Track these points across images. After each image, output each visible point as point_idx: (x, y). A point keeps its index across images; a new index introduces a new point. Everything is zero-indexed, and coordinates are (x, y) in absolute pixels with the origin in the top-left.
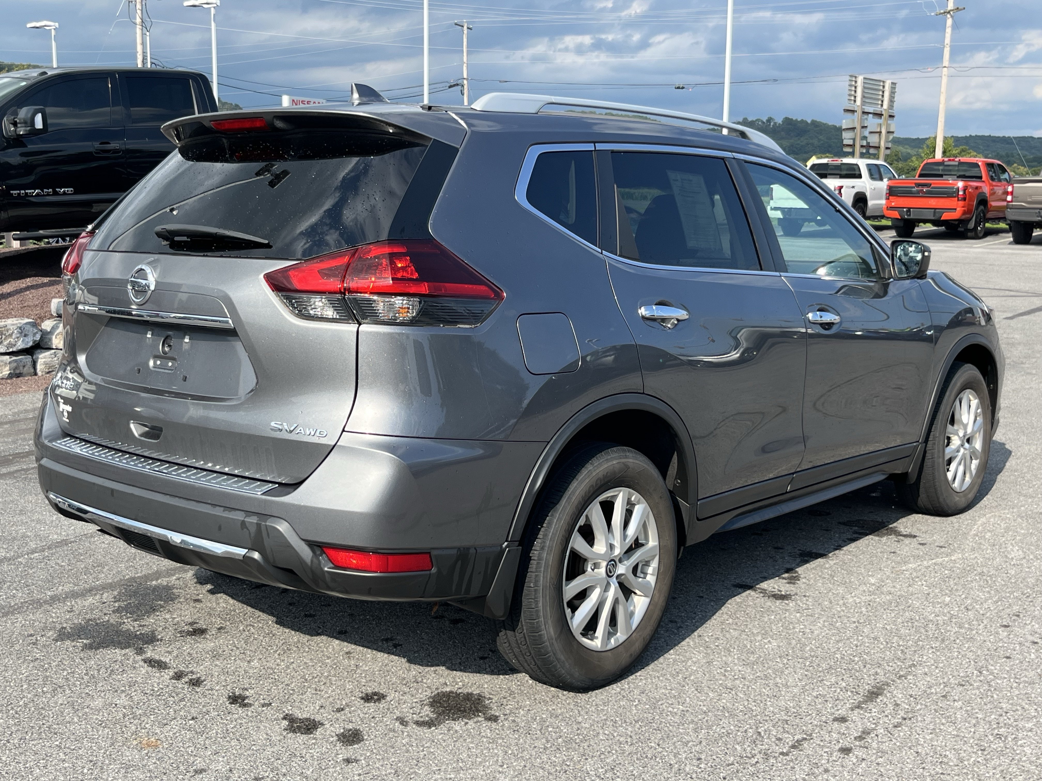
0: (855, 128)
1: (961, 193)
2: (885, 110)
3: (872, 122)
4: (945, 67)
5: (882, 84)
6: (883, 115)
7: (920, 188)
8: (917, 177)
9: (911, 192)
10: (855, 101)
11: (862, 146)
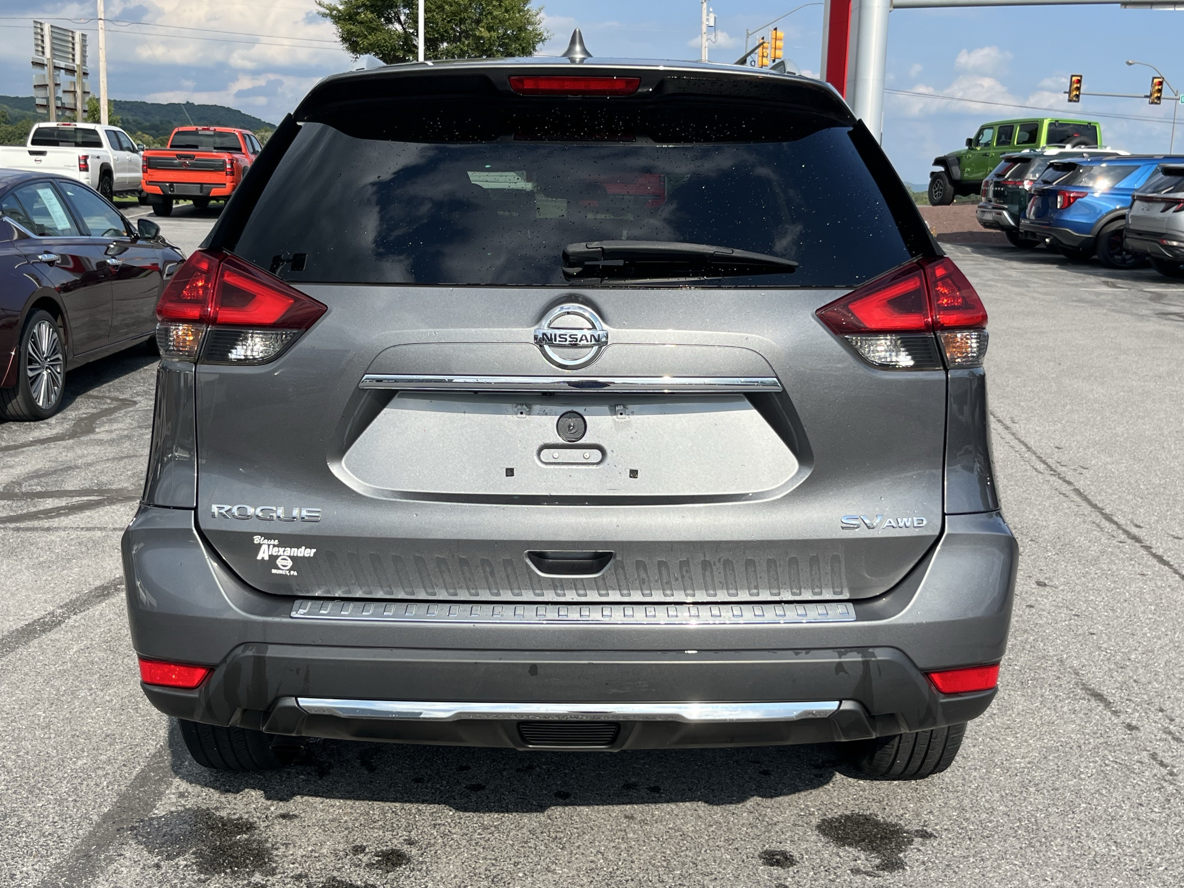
0: (47, 85)
1: (228, 166)
2: (78, 65)
3: (63, 77)
4: (101, 19)
5: (70, 34)
6: (76, 71)
7: (182, 161)
8: (168, 147)
9: (173, 165)
10: (43, 53)
11: (57, 108)
